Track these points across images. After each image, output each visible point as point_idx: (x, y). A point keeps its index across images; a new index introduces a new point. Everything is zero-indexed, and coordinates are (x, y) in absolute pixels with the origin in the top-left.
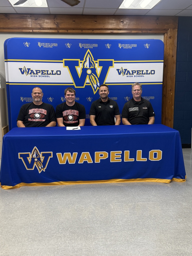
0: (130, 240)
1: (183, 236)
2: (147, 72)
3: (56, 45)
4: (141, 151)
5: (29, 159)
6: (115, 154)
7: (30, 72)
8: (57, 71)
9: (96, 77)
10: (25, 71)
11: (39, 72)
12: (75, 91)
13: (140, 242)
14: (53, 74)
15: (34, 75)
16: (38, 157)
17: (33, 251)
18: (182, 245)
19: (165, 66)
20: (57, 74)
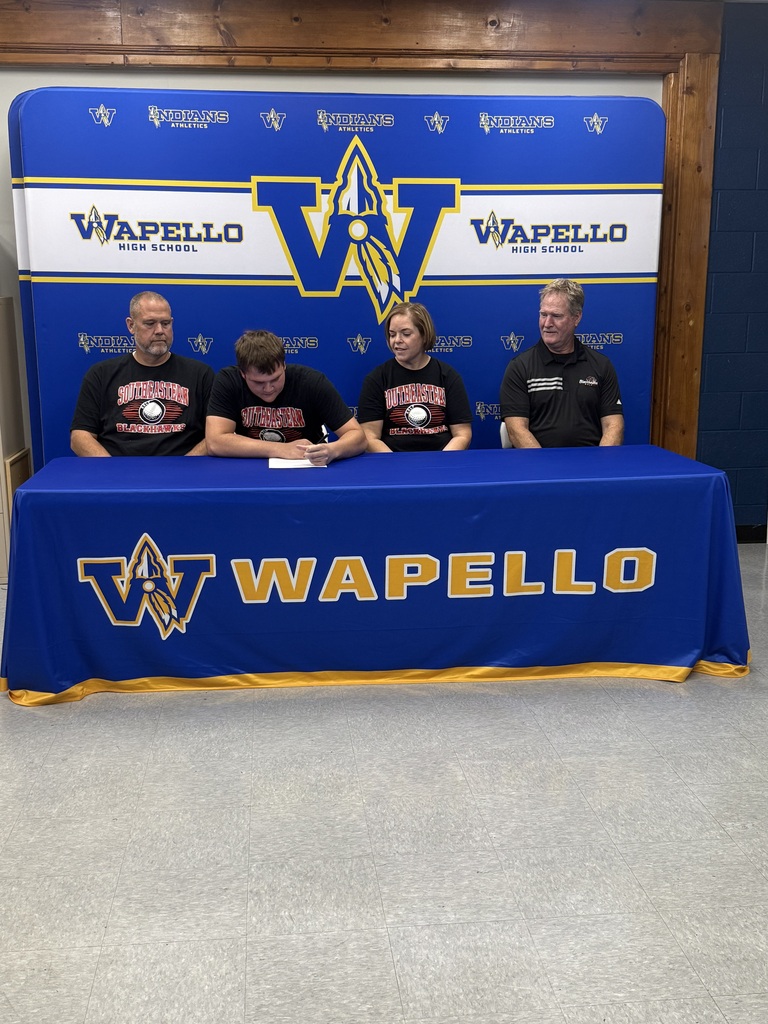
0: (536, 905)
1: (748, 890)
2: (595, 233)
3: (222, 117)
4: (574, 552)
5: (122, 582)
6: (469, 564)
7: (116, 229)
8: (227, 227)
9: (388, 254)
10: (95, 225)
11: (152, 228)
13: (578, 916)
14: (208, 239)
15: (131, 242)
16: (159, 576)
17: (148, 951)
18: (746, 926)
19: (667, 208)
20: (229, 240)
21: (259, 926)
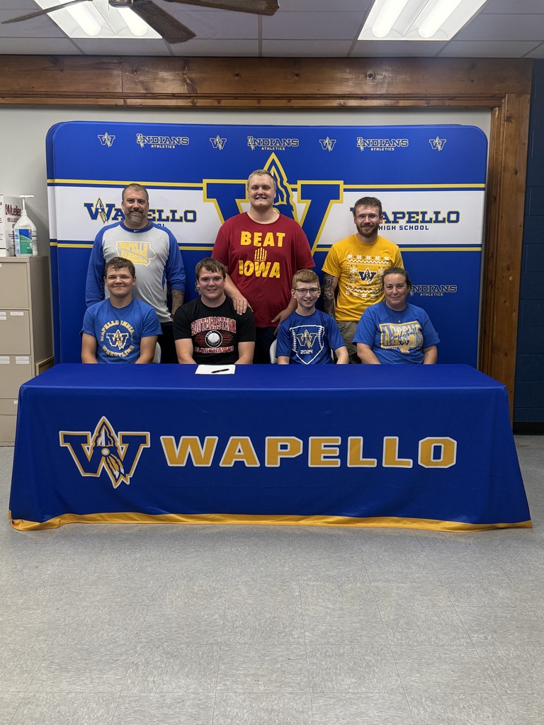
0: (322, 683)
1: (474, 682)
2: (437, 217)
3: (184, 141)
4: (397, 438)
5: (88, 448)
6: (323, 444)
7: (113, 213)
8: (186, 212)
10: (100, 210)
13: (348, 693)
14: (174, 220)
16: (112, 445)
17: (54, 698)
19: (493, 199)
20: (187, 220)
21: (131, 686)
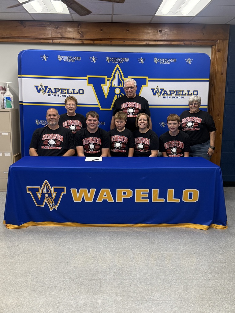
0: (146, 296)
1: (210, 296)
2: (188, 93)
3: (79, 59)
4: (173, 189)
5: (39, 194)
6: (141, 192)
7: (47, 90)
8: (79, 90)
10: (41, 89)
11: (58, 90)
12: (98, 115)
13: (157, 300)
14: (74, 93)
15: (52, 94)
16: (50, 193)
17: (30, 303)
18: (207, 307)
19: (212, 85)
20: (80, 93)
21: (63, 298)
